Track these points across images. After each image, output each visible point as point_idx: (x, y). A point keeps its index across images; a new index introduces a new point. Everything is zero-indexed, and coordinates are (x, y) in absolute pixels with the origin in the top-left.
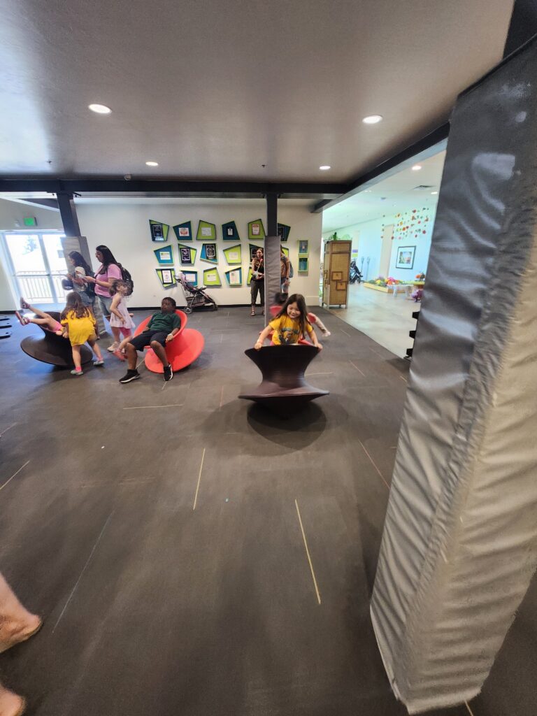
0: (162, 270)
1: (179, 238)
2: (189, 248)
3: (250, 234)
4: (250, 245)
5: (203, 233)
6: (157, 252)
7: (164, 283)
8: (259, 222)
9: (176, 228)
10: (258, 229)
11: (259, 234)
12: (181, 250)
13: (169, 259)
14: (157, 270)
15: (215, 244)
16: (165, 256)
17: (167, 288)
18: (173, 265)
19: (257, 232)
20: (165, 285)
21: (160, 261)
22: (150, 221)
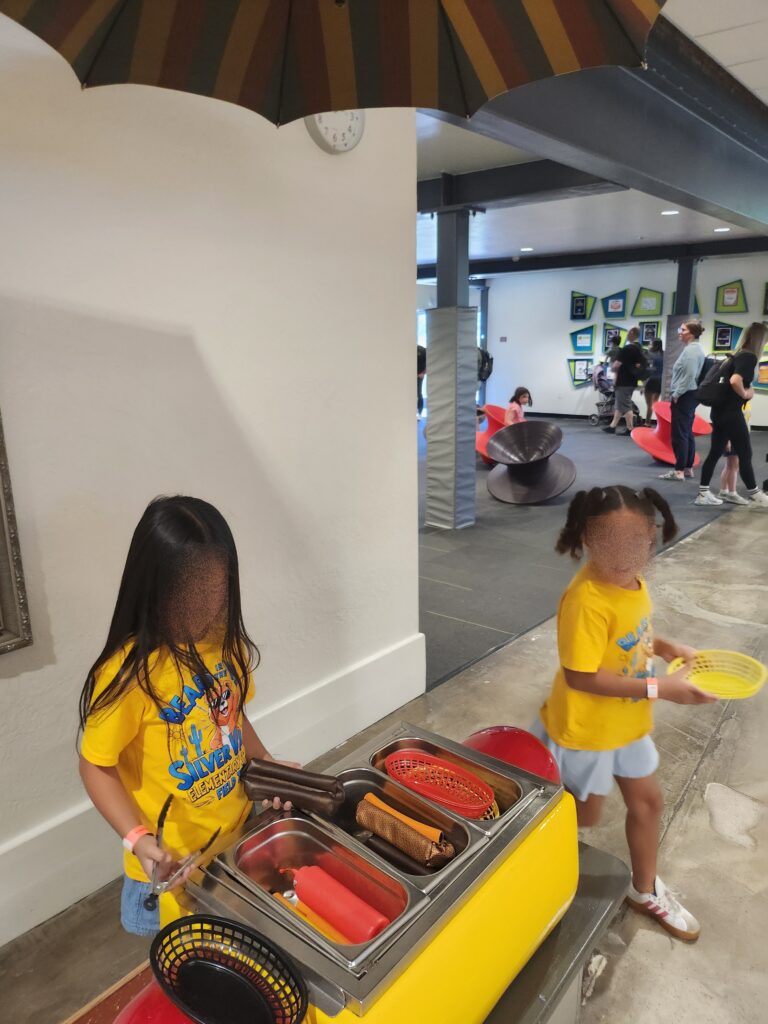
0: (575, 360)
1: (608, 314)
2: (620, 329)
3: (720, 304)
4: (717, 323)
5: (644, 305)
6: (574, 335)
7: (575, 380)
8: (738, 285)
9: (605, 301)
10: (734, 296)
11: (736, 304)
12: (606, 331)
13: (588, 345)
14: (570, 360)
15: (658, 323)
16: (583, 341)
17: (578, 387)
18: (591, 354)
19: (732, 302)
20: (577, 383)
21: (576, 348)
22: (573, 292)
